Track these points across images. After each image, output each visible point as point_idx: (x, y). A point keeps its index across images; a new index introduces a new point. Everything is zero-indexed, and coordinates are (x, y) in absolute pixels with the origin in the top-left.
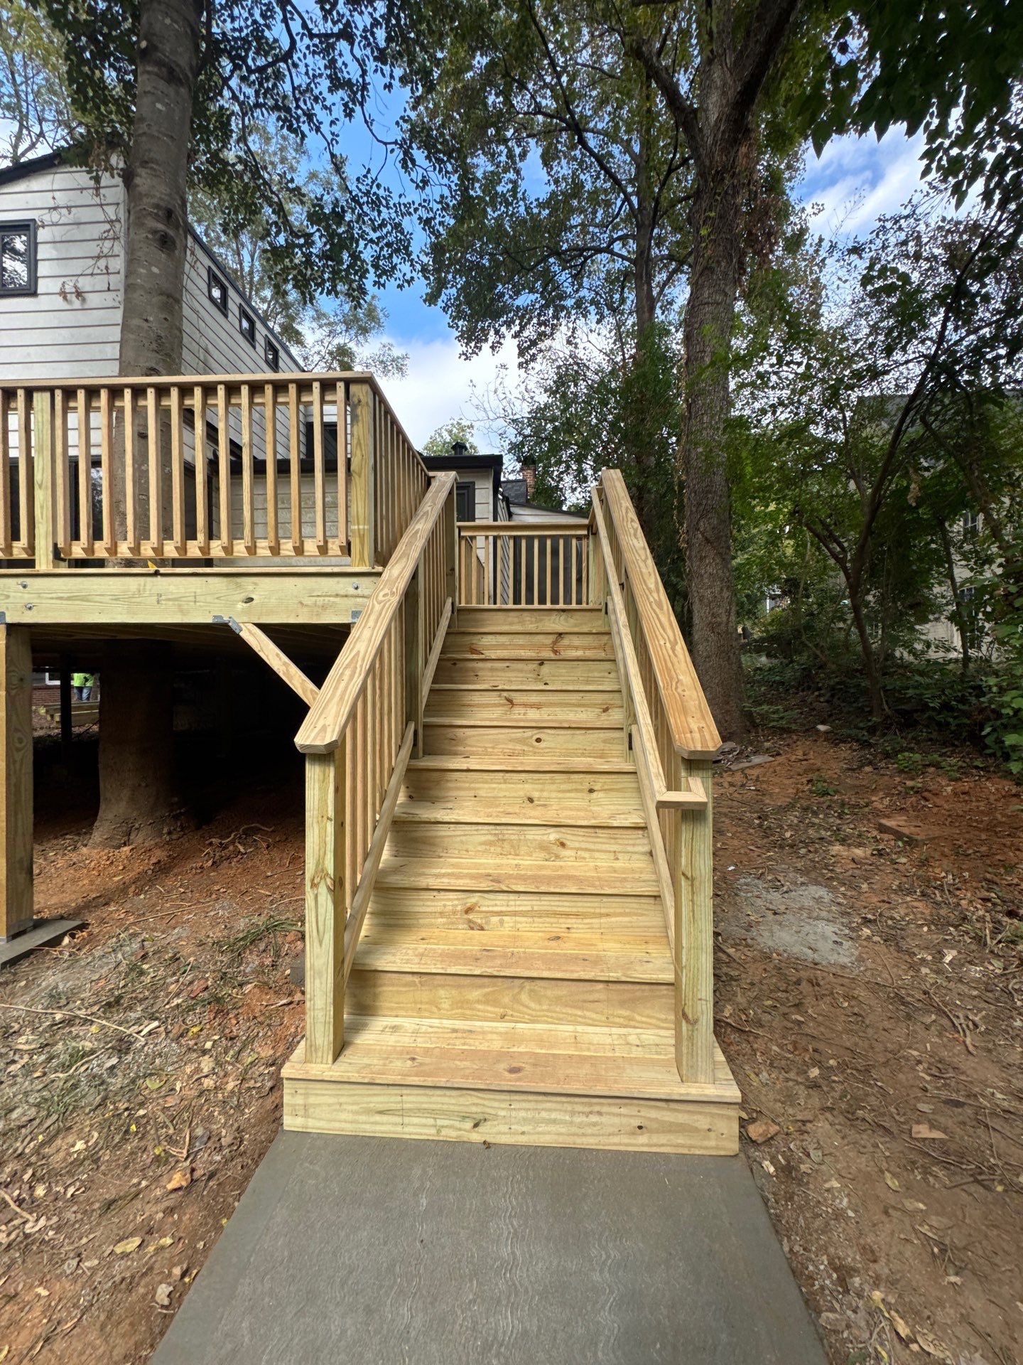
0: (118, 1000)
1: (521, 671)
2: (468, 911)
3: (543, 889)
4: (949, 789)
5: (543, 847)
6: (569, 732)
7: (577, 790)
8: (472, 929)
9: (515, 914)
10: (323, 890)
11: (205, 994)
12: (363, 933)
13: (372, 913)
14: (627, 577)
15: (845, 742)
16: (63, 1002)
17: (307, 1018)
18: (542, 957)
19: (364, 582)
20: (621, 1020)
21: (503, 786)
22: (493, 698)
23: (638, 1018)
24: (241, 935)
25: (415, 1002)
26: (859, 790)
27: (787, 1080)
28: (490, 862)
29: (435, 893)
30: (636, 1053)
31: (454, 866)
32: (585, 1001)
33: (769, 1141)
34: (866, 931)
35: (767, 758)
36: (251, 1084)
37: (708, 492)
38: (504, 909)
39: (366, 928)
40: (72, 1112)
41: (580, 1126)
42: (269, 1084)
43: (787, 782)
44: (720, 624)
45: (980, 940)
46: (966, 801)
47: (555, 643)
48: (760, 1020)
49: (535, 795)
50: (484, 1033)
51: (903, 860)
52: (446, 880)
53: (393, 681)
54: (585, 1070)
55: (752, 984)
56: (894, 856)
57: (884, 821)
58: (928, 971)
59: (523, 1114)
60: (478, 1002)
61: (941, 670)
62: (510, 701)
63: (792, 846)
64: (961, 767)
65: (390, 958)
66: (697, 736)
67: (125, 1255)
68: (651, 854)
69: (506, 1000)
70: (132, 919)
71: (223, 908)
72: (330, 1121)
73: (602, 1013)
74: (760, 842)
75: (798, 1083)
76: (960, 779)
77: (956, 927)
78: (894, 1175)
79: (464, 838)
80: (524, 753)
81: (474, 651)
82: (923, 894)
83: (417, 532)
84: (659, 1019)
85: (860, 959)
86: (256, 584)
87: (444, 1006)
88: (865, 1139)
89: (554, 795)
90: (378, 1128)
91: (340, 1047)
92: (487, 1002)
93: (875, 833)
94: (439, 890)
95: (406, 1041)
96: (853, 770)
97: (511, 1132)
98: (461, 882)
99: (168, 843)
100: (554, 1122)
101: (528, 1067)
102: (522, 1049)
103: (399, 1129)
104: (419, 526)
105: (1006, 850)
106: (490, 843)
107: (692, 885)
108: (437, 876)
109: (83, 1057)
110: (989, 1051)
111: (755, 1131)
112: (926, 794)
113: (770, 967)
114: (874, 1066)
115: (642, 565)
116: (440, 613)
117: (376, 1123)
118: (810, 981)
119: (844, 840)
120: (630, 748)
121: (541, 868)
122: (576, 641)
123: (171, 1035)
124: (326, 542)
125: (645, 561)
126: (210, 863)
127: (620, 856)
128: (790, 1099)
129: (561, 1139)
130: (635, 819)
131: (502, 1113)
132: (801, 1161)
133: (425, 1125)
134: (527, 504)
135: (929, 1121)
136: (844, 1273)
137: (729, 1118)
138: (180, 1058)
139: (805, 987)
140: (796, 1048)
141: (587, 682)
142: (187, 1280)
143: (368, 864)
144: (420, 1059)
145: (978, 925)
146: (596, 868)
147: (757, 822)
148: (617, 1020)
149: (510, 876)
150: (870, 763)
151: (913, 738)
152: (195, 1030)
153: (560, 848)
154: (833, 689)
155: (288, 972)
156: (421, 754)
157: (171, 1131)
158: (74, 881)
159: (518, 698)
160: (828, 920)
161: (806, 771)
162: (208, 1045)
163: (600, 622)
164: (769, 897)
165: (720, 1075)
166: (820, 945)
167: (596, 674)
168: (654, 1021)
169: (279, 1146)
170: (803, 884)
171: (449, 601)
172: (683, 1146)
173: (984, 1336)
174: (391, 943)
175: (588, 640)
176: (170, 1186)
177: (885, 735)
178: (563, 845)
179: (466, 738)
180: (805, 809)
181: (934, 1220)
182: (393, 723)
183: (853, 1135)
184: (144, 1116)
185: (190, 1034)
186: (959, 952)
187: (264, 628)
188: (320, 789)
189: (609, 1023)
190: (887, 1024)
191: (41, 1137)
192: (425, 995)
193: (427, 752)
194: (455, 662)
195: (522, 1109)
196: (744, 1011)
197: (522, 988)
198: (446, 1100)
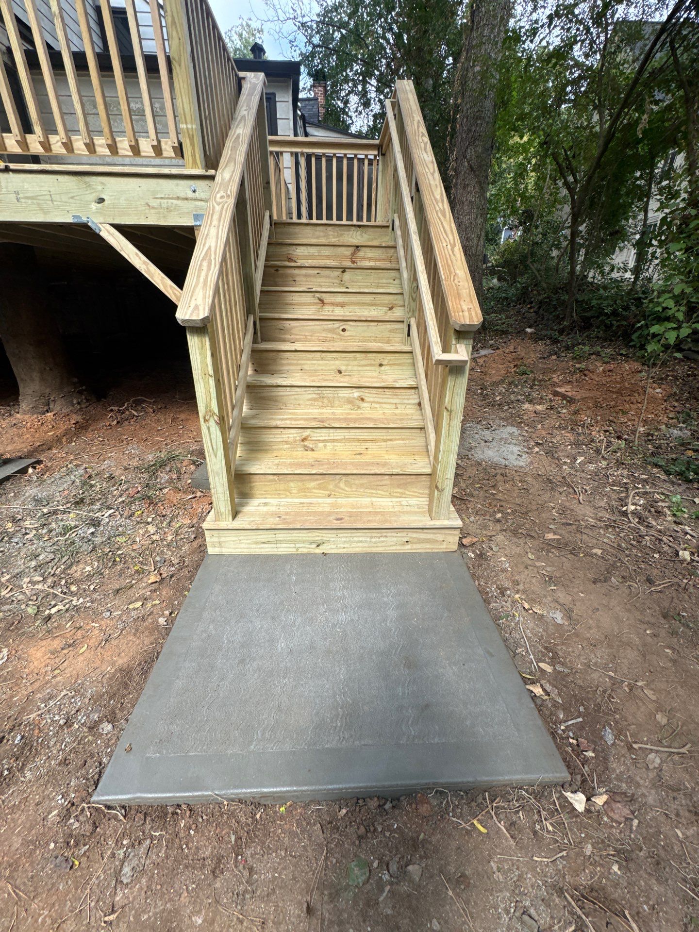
0: (82, 500)
1: (328, 277)
2: (303, 440)
3: (351, 425)
4: (601, 369)
5: (350, 401)
6: (366, 324)
7: (371, 365)
8: (307, 450)
9: (333, 441)
10: (212, 423)
11: (139, 495)
12: (238, 455)
13: (241, 443)
14: (418, 190)
15: (541, 340)
16: (45, 503)
17: (213, 498)
18: (351, 463)
19: (200, 184)
20: (398, 495)
21: (321, 362)
22: (308, 298)
23: (408, 493)
24: (152, 463)
25: (276, 490)
26: (545, 371)
27: (484, 520)
28: (315, 412)
29: (282, 430)
30: (406, 509)
31: (291, 414)
32: (378, 485)
33: (472, 545)
34: (537, 449)
35: (491, 351)
36: (182, 536)
37: (478, 118)
38: (326, 438)
39: (239, 453)
40: (76, 555)
41: (375, 543)
42: (193, 536)
43: (501, 366)
44: (472, 247)
45: (598, 451)
46: (609, 376)
47: (353, 254)
48: (473, 494)
49: (343, 368)
50: (318, 504)
51: (564, 411)
52: (288, 422)
53: (234, 279)
54: (378, 517)
55: (470, 477)
56: (559, 409)
57: (558, 389)
58: (567, 467)
59: (344, 539)
60: (314, 488)
61: (618, 287)
62: (322, 301)
63: (499, 405)
64: (612, 355)
65: (258, 467)
66: (466, 314)
67: (134, 609)
68: (420, 404)
69: (331, 487)
70: (72, 457)
71: (133, 448)
72: (235, 548)
73: (387, 491)
74: (480, 403)
75: (489, 520)
76: (609, 362)
77: (586, 445)
78: (533, 554)
79: (296, 396)
80: (333, 340)
81: (290, 260)
82: (572, 429)
83: (238, 137)
84: (420, 493)
85: (531, 463)
86: (103, 184)
87: (294, 491)
88: (521, 541)
89: (355, 368)
90: (263, 550)
91: (235, 514)
92: (320, 488)
93: (551, 396)
94: (284, 428)
95: (274, 509)
96: (544, 358)
97: (337, 548)
98: (298, 422)
99: (80, 410)
100: (361, 542)
101: (346, 518)
102: (342, 510)
103: (275, 550)
104: (239, 131)
105: (625, 403)
106: (315, 400)
107: (450, 415)
108: (282, 420)
109: (71, 530)
110: (590, 502)
111: (465, 541)
112: (586, 372)
113: (480, 468)
114: (530, 511)
115: (430, 177)
116: (261, 225)
117: (262, 548)
118: (502, 475)
119: (531, 401)
120: (409, 335)
121: (349, 414)
122: (369, 253)
123: (124, 516)
124: (159, 142)
125: (433, 174)
126: (115, 422)
127: (399, 406)
128: (485, 527)
129: (364, 549)
130: (411, 382)
131: (333, 539)
132: (487, 552)
133: (289, 547)
134: (318, 125)
135: (554, 532)
136: (502, 591)
137: (454, 535)
138: (134, 527)
139: (499, 477)
140: (490, 506)
141: (378, 287)
142: (173, 615)
143: (236, 412)
144: (283, 517)
145: (599, 444)
146: (384, 413)
147: (479, 391)
148: (396, 494)
149: (329, 419)
150: (556, 353)
151: (587, 336)
152: (139, 513)
153: (361, 402)
154: (541, 302)
155: (189, 481)
156: (259, 340)
157: (141, 559)
158: (20, 436)
159: (327, 298)
160: (516, 444)
161: (514, 360)
162: (150, 520)
163: (388, 238)
164: (483, 433)
165: (452, 516)
166: (509, 457)
167: (384, 281)
168: (416, 494)
169: (207, 561)
170: (503, 426)
171: (267, 214)
172: (429, 549)
173: (562, 605)
174: (256, 459)
175: (377, 253)
176: (150, 582)
177: (569, 334)
178: (362, 400)
179: (292, 328)
180: (510, 383)
181: (548, 569)
182: (239, 312)
183: (515, 540)
184: (122, 554)
185: (136, 515)
186: (585, 458)
187: (119, 228)
188: (200, 354)
189: (391, 496)
190: (540, 493)
191: (63, 567)
192: (282, 486)
193: (264, 340)
194: (277, 268)
195: (344, 536)
196: (464, 490)
197: (340, 480)
198: (301, 535)
